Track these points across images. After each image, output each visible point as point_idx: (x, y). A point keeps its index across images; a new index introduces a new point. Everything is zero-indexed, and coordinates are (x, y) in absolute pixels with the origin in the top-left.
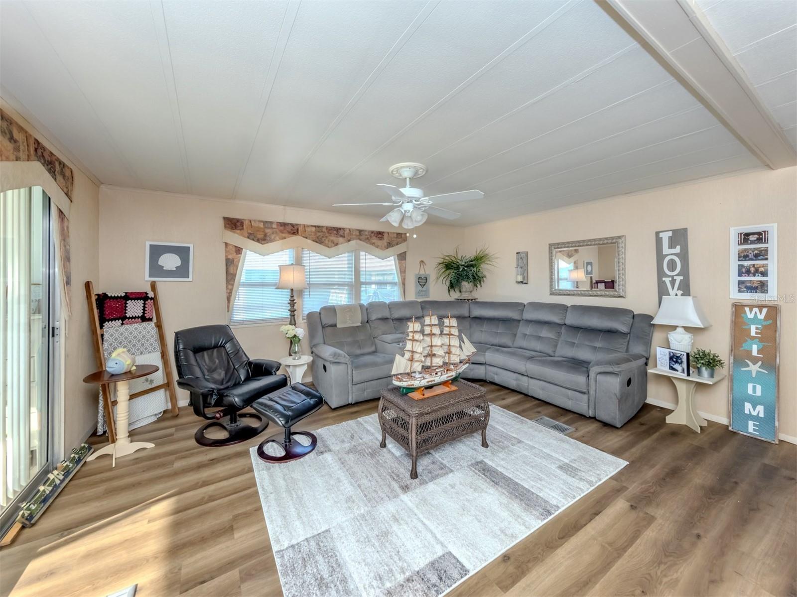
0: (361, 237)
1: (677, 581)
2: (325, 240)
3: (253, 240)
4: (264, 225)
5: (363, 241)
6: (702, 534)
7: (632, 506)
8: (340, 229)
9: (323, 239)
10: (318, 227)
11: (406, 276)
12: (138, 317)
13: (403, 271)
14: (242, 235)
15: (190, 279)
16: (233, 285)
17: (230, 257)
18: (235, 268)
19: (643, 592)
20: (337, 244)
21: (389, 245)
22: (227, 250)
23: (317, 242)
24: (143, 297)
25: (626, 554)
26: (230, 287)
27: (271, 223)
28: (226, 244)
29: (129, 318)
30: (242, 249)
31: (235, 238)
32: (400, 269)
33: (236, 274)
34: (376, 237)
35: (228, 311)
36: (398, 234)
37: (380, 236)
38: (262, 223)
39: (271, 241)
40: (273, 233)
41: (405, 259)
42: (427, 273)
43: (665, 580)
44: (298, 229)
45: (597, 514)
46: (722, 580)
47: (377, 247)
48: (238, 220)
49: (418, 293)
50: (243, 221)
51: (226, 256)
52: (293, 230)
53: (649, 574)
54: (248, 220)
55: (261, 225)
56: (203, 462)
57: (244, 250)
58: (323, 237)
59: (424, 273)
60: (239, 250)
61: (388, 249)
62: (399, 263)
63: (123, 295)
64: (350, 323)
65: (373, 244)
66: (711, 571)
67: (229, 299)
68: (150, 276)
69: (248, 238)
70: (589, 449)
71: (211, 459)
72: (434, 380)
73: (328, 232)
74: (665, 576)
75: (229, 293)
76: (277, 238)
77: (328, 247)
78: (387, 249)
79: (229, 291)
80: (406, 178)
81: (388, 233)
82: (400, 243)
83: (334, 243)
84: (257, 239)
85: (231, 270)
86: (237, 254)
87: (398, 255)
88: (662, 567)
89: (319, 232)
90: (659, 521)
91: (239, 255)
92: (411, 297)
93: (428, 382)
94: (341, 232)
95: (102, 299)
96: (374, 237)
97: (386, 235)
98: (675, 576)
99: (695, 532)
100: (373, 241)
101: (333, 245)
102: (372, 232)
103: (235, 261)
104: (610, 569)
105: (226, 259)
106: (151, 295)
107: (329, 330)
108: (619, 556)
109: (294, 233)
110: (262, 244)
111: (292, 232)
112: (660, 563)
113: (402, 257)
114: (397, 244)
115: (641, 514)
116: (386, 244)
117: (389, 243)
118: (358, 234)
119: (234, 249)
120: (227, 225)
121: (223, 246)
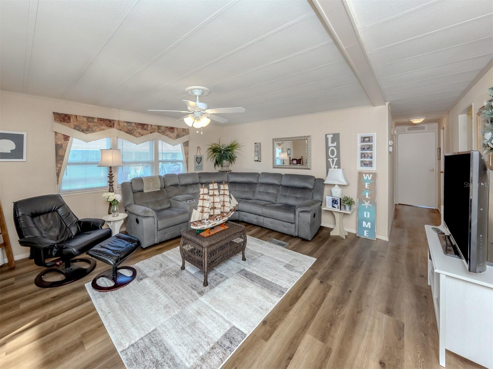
0: (159, 131)
1: (344, 315)
2: (134, 132)
3: (79, 130)
4: (87, 119)
5: (160, 133)
6: (352, 290)
7: (321, 282)
8: (145, 124)
9: (133, 131)
10: (129, 122)
11: (189, 157)
13: (186, 154)
14: (69, 126)
15: (24, 159)
16: (62, 164)
17: (59, 143)
18: (63, 151)
19: (331, 325)
20: (142, 135)
21: (178, 136)
22: (57, 137)
23: (128, 133)
25: (321, 307)
26: (59, 165)
27: (93, 118)
28: (56, 133)
30: (69, 137)
31: (63, 129)
32: (185, 152)
33: (64, 156)
34: (169, 131)
35: (58, 184)
36: (183, 129)
37: (172, 130)
38: (86, 118)
39: (93, 131)
40: (94, 126)
41: (188, 146)
42: (202, 154)
43: (339, 316)
44: (114, 124)
45: (305, 289)
46: (362, 311)
47: (170, 138)
48: (66, 115)
49: (196, 168)
50: (70, 116)
51: (56, 142)
52: (110, 123)
53: (332, 315)
54: (74, 115)
55: (85, 119)
56: (47, 300)
57: (71, 138)
58: (132, 130)
59: (200, 155)
60: (66, 138)
61: (177, 139)
62: (184, 148)
64: (152, 189)
65: (167, 135)
66: (357, 307)
67: (58, 175)
69: (74, 128)
70: (298, 254)
71: (53, 297)
72: (216, 224)
73: (136, 127)
74: (339, 314)
75: (59, 170)
76: (98, 129)
77: (136, 137)
78: (176, 138)
79: (58, 169)
80: (196, 96)
81: (177, 129)
82: (185, 135)
83: (140, 134)
84: (81, 130)
85: (60, 153)
86: (65, 141)
87: (183, 143)
88: (338, 310)
89: (129, 126)
90: (333, 287)
91: (67, 142)
92: (192, 170)
93: (212, 225)
94: (145, 127)
96: (168, 131)
97: (175, 130)
98: (343, 314)
99: (349, 289)
100: (168, 133)
101: (140, 135)
102: (167, 127)
103: (63, 146)
104: (315, 316)
105: (56, 144)
107: (138, 194)
108: (318, 309)
109: (111, 126)
110: (85, 133)
111: (109, 125)
112: (336, 309)
113: (186, 144)
114: (183, 136)
115: (326, 285)
116: (175, 136)
117: (178, 135)
118: (157, 128)
119: (62, 137)
120: (57, 119)
121: (53, 134)
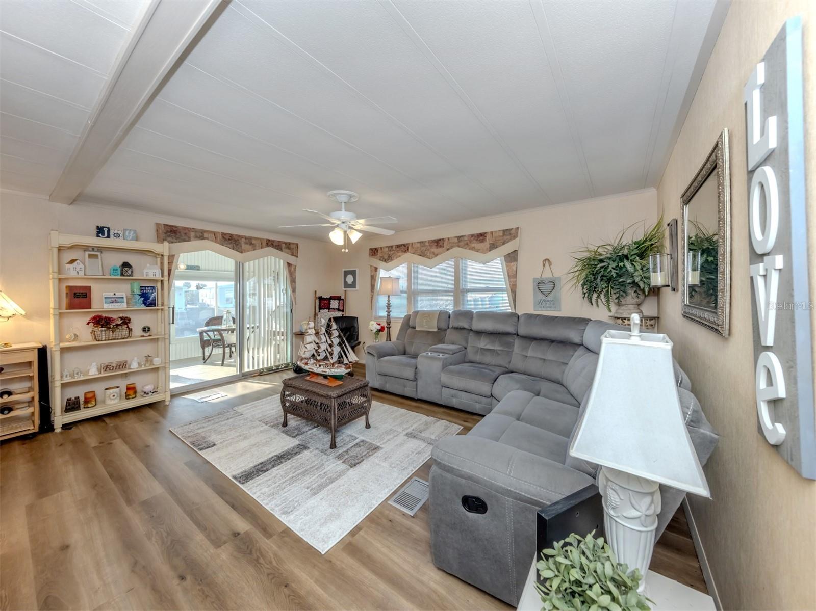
0: (460, 244)
2: (427, 253)
3: (383, 261)
5: (462, 247)
8: (440, 240)
9: (426, 252)
10: (422, 242)
11: (518, 282)
12: (336, 309)
13: (513, 276)
14: (377, 258)
15: (357, 289)
16: (373, 292)
17: (372, 274)
18: (374, 281)
20: (437, 255)
21: (493, 247)
22: (371, 269)
23: (421, 256)
24: (339, 298)
27: (392, 247)
28: (371, 266)
29: (332, 309)
32: (509, 273)
33: (375, 285)
34: (477, 240)
36: (504, 231)
37: (481, 238)
38: (387, 248)
39: (392, 260)
40: (393, 254)
41: (516, 260)
42: (556, 275)
44: (408, 247)
47: (478, 252)
48: (376, 249)
49: (540, 304)
52: (404, 248)
54: (380, 247)
55: (385, 250)
57: (378, 269)
58: (426, 250)
59: (552, 276)
60: (376, 269)
61: (492, 251)
62: (507, 266)
63: (329, 297)
64: (427, 328)
65: (473, 249)
67: (371, 302)
68: (345, 288)
69: (380, 260)
73: (430, 245)
75: (372, 297)
76: (395, 257)
77: (429, 258)
78: (490, 251)
80: (342, 203)
81: (492, 233)
82: (508, 242)
83: (434, 254)
84: (384, 259)
85: (373, 283)
86: (376, 272)
87: (504, 256)
89: (423, 246)
92: (527, 308)
94: (441, 243)
95: (321, 298)
96: (475, 241)
97: (488, 237)
100: (473, 245)
101: (433, 256)
102: (472, 236)
103: (374, 276)
106: (342, 298)
109: (405, 252)
110: (387, 263)
111: (404, 250)
113: (512, 257)
114: (503, 244)
116: (488, 246)
117: (493, 244)
118: (456, 240)
119: (374, 269)
120: (371, 254)
121: (370, 266)
